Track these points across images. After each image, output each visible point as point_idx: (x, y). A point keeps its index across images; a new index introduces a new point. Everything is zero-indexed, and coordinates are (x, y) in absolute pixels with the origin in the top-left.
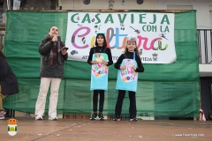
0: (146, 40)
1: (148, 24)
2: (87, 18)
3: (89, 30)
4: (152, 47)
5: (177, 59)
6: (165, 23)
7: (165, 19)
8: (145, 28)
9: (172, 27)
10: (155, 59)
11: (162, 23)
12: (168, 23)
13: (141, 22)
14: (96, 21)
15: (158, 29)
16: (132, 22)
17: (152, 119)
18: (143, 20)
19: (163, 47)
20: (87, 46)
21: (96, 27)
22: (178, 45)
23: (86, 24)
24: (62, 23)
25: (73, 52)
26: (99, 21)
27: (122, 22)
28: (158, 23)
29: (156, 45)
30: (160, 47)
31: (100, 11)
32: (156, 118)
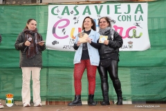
0: (122, 29)
1: (123, 14)
2: (66, 11)
3: (68, 22)
4: (127, 36)
5: (152, 46)
6: (139, 13)
7: (139, 9)
8: (120, 18)
9: (145, 16)
10: (131, 47)
11: (136, 12)
12: (142, 12)
13: (116, 12)
14: (75, 13)
15: (133, 18)
16: (108, 13)
17: (130, 103)
18: (119, 11)
19: (137, 35)
20: (67, 36)
21: (75, 18)
22: (152, 32)
23: (66, 16)
24: (43, 16)
25: (54, 43)
26: (78, 13)
27: (98, 13)
28: (132, 13)
29: (131, 34)
30: (135, 35)
31: (78, 3)
32: (134, 102)
